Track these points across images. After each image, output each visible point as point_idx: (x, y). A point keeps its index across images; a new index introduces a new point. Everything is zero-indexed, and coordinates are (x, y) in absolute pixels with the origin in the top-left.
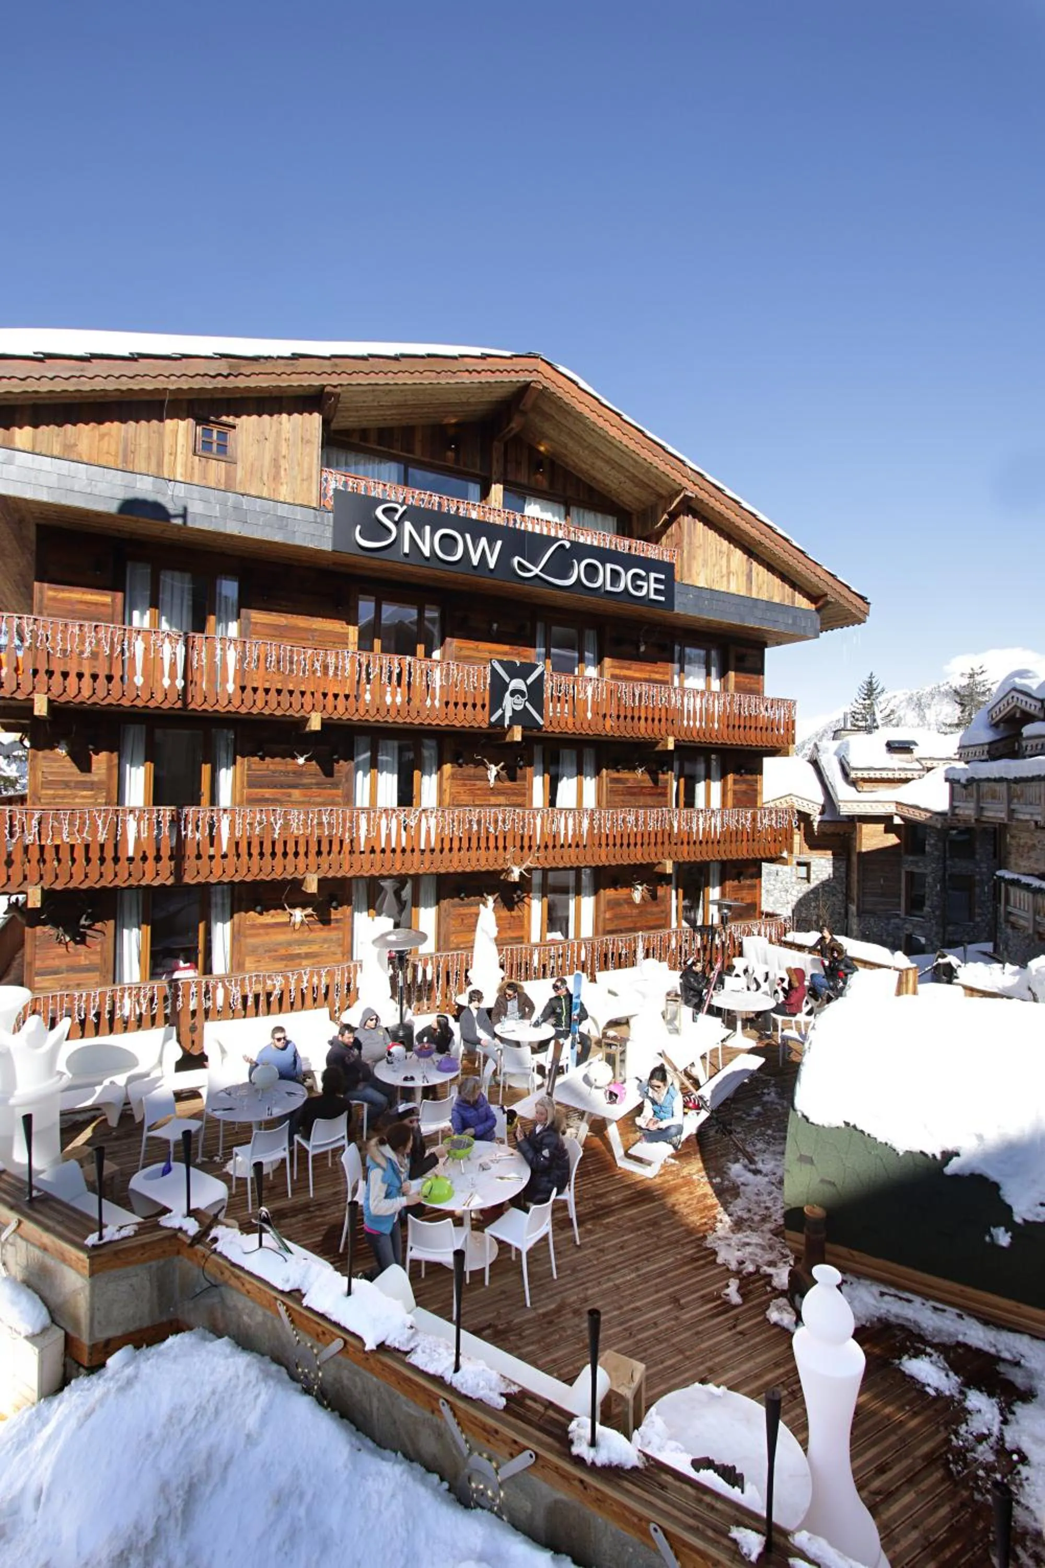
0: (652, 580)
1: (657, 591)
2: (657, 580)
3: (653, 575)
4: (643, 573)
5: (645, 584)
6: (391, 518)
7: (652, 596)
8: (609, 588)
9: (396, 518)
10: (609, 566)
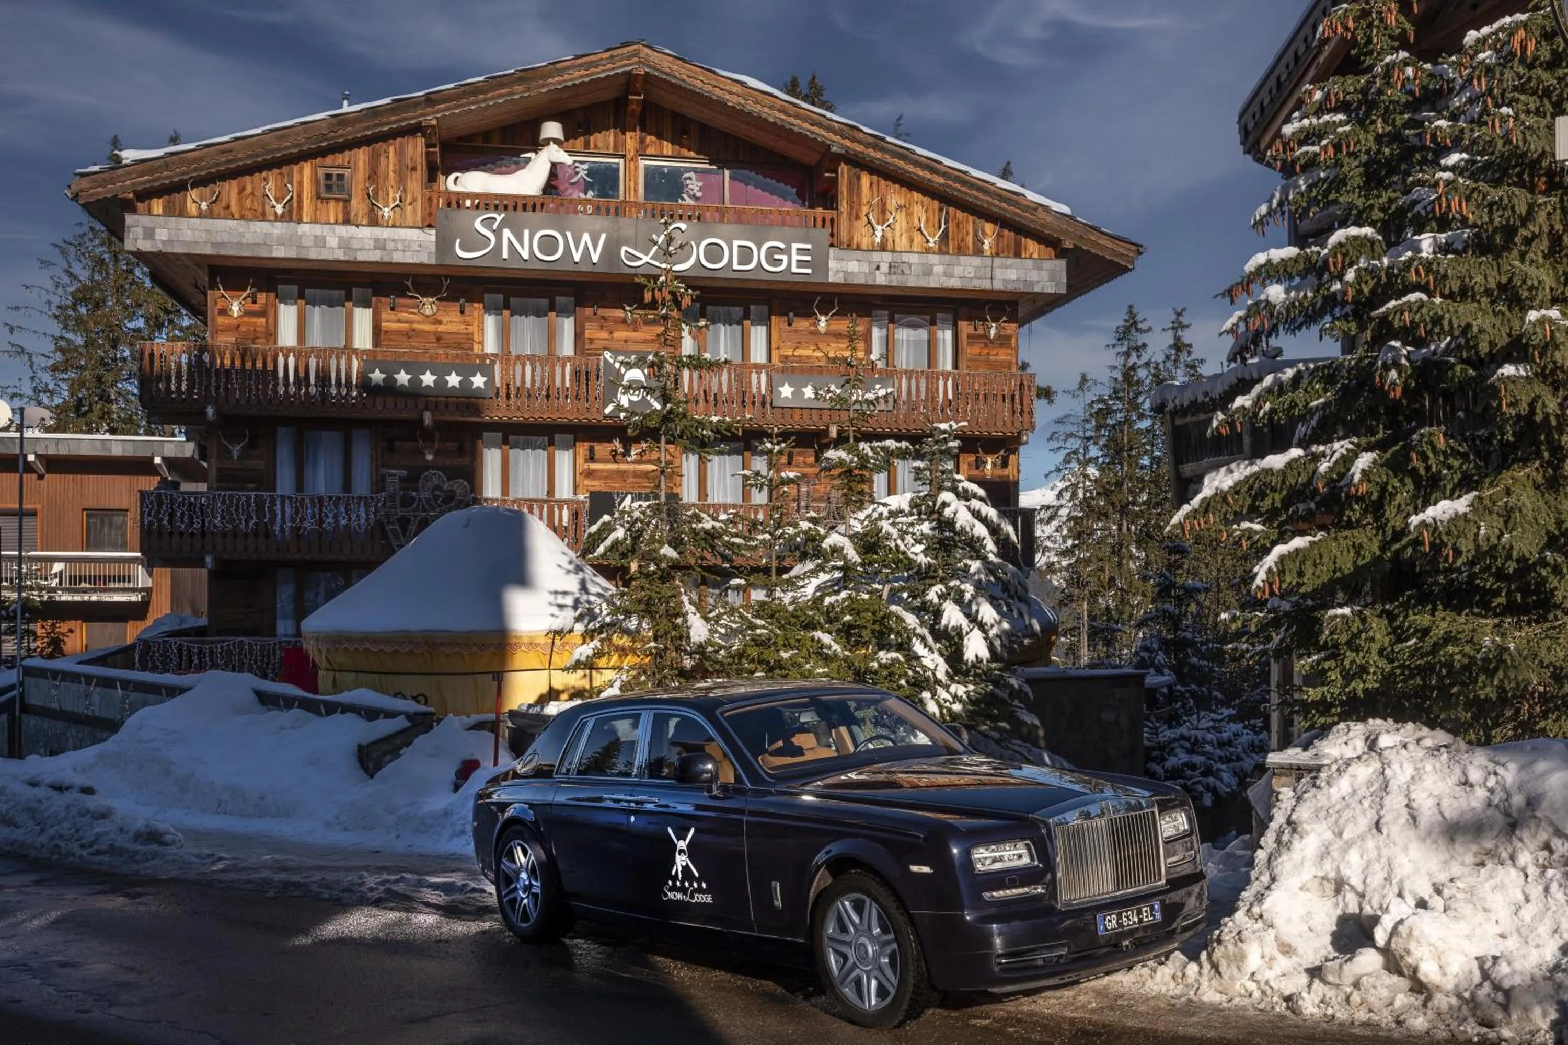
0: (794, 251)
1: (800, 263)
2: (800, 251)
3: (795, 246)
4: (782, 246)
5: (784, 258)
6: (489, 228)
7: (794, 269)
8: (736, 266)
9: (495, 227)
10: (736, 243)
